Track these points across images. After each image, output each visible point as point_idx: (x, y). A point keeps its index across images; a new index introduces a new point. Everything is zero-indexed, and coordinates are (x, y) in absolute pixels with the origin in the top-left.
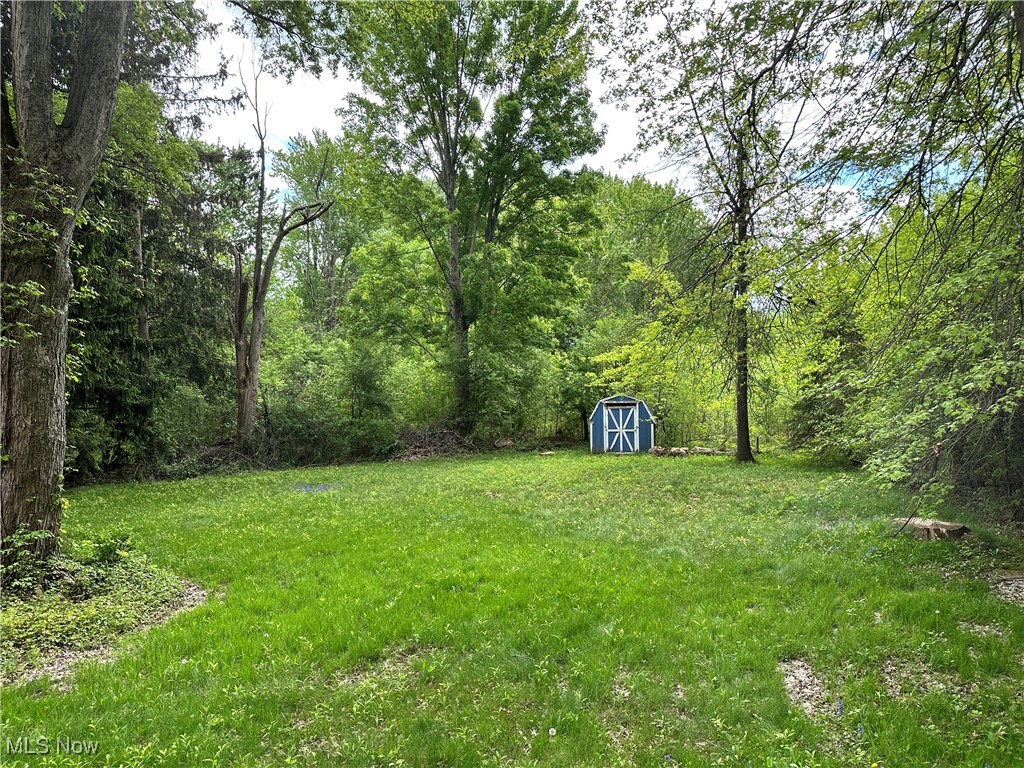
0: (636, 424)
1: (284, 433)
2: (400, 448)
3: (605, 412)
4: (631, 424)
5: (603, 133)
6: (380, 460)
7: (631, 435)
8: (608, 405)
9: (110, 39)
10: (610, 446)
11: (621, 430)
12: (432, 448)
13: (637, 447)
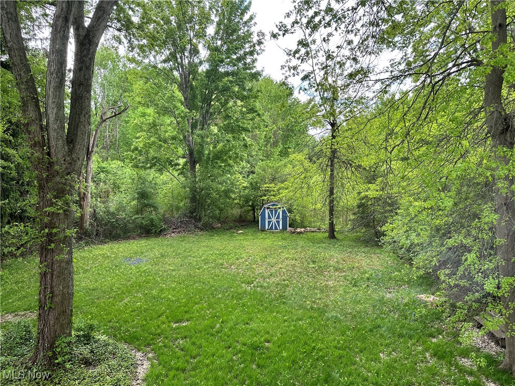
0: (281, 217)
1: (106, 225)
2: (165, 229)
3: (267, 211)
4: (278, 217)
5: (262, 71)
6: (156, 236)
7: (278, 222)
8: (268, 208)
9: (87, 95)
10: (268, 227)
11: (274, 220)
12: (182, 229)
13: (281, 227)
